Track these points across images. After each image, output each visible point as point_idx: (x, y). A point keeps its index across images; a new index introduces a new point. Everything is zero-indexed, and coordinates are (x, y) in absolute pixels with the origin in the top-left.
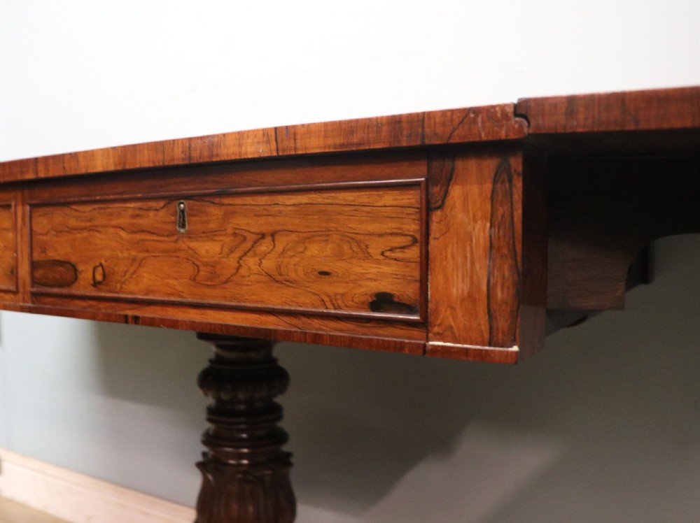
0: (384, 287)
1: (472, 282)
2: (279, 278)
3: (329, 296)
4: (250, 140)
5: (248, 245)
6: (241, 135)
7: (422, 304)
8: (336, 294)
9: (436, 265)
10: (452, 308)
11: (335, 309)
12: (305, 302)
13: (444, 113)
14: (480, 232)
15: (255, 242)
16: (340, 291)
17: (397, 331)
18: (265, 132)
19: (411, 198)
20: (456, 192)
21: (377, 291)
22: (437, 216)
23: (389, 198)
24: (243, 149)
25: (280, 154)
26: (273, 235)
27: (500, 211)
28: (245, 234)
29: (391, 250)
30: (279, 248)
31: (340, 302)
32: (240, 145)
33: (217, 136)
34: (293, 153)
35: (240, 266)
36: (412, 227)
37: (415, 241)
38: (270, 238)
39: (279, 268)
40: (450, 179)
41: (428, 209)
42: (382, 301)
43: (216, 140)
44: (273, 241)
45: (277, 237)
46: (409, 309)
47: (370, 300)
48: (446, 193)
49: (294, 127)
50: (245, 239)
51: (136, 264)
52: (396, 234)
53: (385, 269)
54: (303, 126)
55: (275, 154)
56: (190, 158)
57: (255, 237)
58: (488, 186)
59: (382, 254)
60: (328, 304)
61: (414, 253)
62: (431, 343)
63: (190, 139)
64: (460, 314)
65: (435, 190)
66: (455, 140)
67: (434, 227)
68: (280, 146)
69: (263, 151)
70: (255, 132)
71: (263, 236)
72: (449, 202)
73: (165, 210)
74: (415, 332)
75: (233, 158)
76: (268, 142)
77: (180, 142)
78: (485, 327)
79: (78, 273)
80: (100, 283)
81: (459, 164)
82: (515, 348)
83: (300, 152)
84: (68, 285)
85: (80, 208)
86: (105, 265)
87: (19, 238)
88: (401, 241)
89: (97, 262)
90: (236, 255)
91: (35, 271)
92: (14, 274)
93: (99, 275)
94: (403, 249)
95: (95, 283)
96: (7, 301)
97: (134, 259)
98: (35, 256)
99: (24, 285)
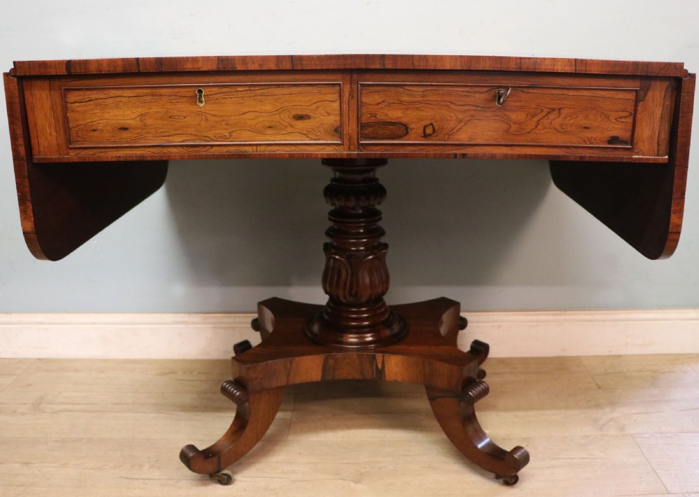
0: (615, 133)
1: (653, 131)
2: (562, 131)
3: (588, 138)
4: (560, 63)
5: (544, 114)
6: (554, 60)
7: (632, 140)
8: (591, 137)
9: (638, 124)
10: (643, 142)
11: (590, 144)
12: (574, 141)
13: (657, 63)
14: (658, 112)
15: (549, 113)
16: (594, 136)
17: (619, 153)
18: (569, 60)
19: (632, 96)
20: (650, 94)
21: (611, 135)
22: (641, 104)
23: (621, 95)
24: (556, 68)
25: (577, 72)
26: (560, 109)
27: (667, 103)
28: (542, 108)
29: (621, 118)
30: (563, 116)
31: (593, 141)
32: (554, 66)
33: (540, 58)
34: (584, 72)
35: (538, 124)
36: (631, 109)
37: (630, 115)
38: (558, 111)
39: (561, 125)
40: (648, 89)
41: (637, 102)
42: (614, 140)
43: (539, 60)
44: (560, 112)
45: (562, 111)
46: (626, 143)
47: (608, 139)
48: (646, 95)
49: (586, 60)
50: (542, 111)
51: (462, 124)
52: (623, 111)
53: (616, 126)
54: (591, 60)
55: (574, 72)
56: (520, 68)
57: (548, 110)
58: (663, 93)
59: (616, 119)
60: (588, 143)
61: (630, 120)
62: (634, 156)
63: (521, 58)
64: (646, 144)
65: (641, 93)
66: (660, 75)
67: (639, 108)
68: (577, 69)
69: (568, 69)
70: (563, 60)
71: (554, 110)
72: (647, 98)
73: (488, 93)
74: (627, 153)
75: (549, 71)
76: (571, 65)
77: (514, 59)
78: (656, 149)
79: (409, 129)
80: (430, 135)
81: (653, 82)
82: (667, 157)
83: (588, 72)
84: (399, 137)
85: (414, 89)
86: (435, 124)
87: (345, 107)
88: (625, 114)
89: (428, 122)
90: (536, 119)
91: (365, 129)
92: (338, 131)
93: (429, 131)
94: (625, 117)
95: (425, 136)
96: (329, 151)
97: (461, 121)
98: (364, 119)
99: (350, 139)
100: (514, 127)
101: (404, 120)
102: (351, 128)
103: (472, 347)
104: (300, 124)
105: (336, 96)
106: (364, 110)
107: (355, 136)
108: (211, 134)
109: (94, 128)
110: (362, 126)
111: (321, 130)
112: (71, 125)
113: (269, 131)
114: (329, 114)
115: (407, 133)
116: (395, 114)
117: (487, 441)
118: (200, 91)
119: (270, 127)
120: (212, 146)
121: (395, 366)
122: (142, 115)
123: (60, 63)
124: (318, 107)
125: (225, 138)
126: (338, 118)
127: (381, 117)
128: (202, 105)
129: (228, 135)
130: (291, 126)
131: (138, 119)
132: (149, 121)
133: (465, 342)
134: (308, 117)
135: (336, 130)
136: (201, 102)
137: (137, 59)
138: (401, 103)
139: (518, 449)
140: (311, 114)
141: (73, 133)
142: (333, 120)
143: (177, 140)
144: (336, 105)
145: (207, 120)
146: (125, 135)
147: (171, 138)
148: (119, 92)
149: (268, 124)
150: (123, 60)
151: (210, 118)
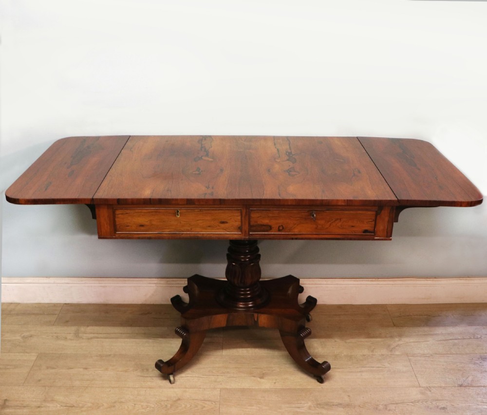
0: (366, 228)
1: (384, 227)
2: (342, 228)
3: (353, 231)
5: (333, 221)
6: (337, 200)
7: (374, 231)
8: (355, 230)
9: (377, 225)
10: (380, 232)
11: (355, 233)
12: (347, 232)
13: (385, 200)
15: (335, 220)
17: (368, 237)
18: (344, 200)
19: (374, 213)
20: (383, 212)
21: (364, 229)
22: (379, 216)
23: (369, 213)
24: (338, 203)
27: (391, 215)
28: (332, 218)
29: (369, 222)
30: (342, 222)
34: (351, 204)
35: (331, 225)
36: (374, 218)
37: (374, 220)
39: (341, 225)
40: (382, 210)
41: (377, 215)
42: (366, 231)
43: (330, 201)
45: (341, 219)
46: (372, 233)
47: (363, 231)
48: (381, 212)
49: (352, 200)
53: (367, 225)
55: (347, 204)
58: (389, 211)
59: (367, 222)
61: (373, 223)
62: (375, 238)
63: (322, 200)
65: (379, 211)
66: (386, 205)
67: (378, 218)
69: (343, 204)
70: (341, 200)
71: (338, 219)
72: (381, 214)
73: (307, 213)
74: (372, 236)
75: (335, 204)
78: (386, 234)
80: (281, 230)
81: (384, 208)
84: (267, 231)
85: (275, 211)
86: (284, 226)
87: (243, 218)
88: (371, 220)
89: (280, 225)
90: (330, 223)
91: (251, 228)
92: (240, 229)
93: (281, 228)
94: (371, 222)
95: (279, 230)
96: (236, 237)
97: (295, 224)
98: (252, 223)
99: (245, 231)
100: (319, 226)
101: (270, 224)
102: (246, 227)
103: (307, 300)
104: (223, 225)
105: (239, 214)
106: (252, 220)
107: (247, 230)
108: (182, 229)
109: (128, 225)
110: (250, 226)
111: (233, 228)
112: (117, 223)
113: (209, 228)
114: (236, 221)
115: (271, 229)
116: (266, 221)
117: (310, 357)
118: (178, 212)
119: (209, 226)
120: (182, 234)
121: (263, 319)
122: (151, 220)
123: (114, 199)
124: (231, 219)
125: (188, 231)
126: (240, 223)
127: (259, 223)
128: (179, 217)
129: (190, 229)
130: (219, 226)
131: (149, 222)
132: (154, 223)
133: (303, 298)
134: (227, 223)
135: (239, 228)
136: (178, 215)
137: (150, 199)
138: (268, 217)
139: (325, 362)
140: (228, 221)
141: (118, 227)
142: (238, 224)
143: (167, 232)
144: (239, 218)
145: (180, 223)
146: (142, 228)
147: (163, 230)
148: (140, 211)
149: (209, 225)
150: (144, 199)
151: (182, 222)
